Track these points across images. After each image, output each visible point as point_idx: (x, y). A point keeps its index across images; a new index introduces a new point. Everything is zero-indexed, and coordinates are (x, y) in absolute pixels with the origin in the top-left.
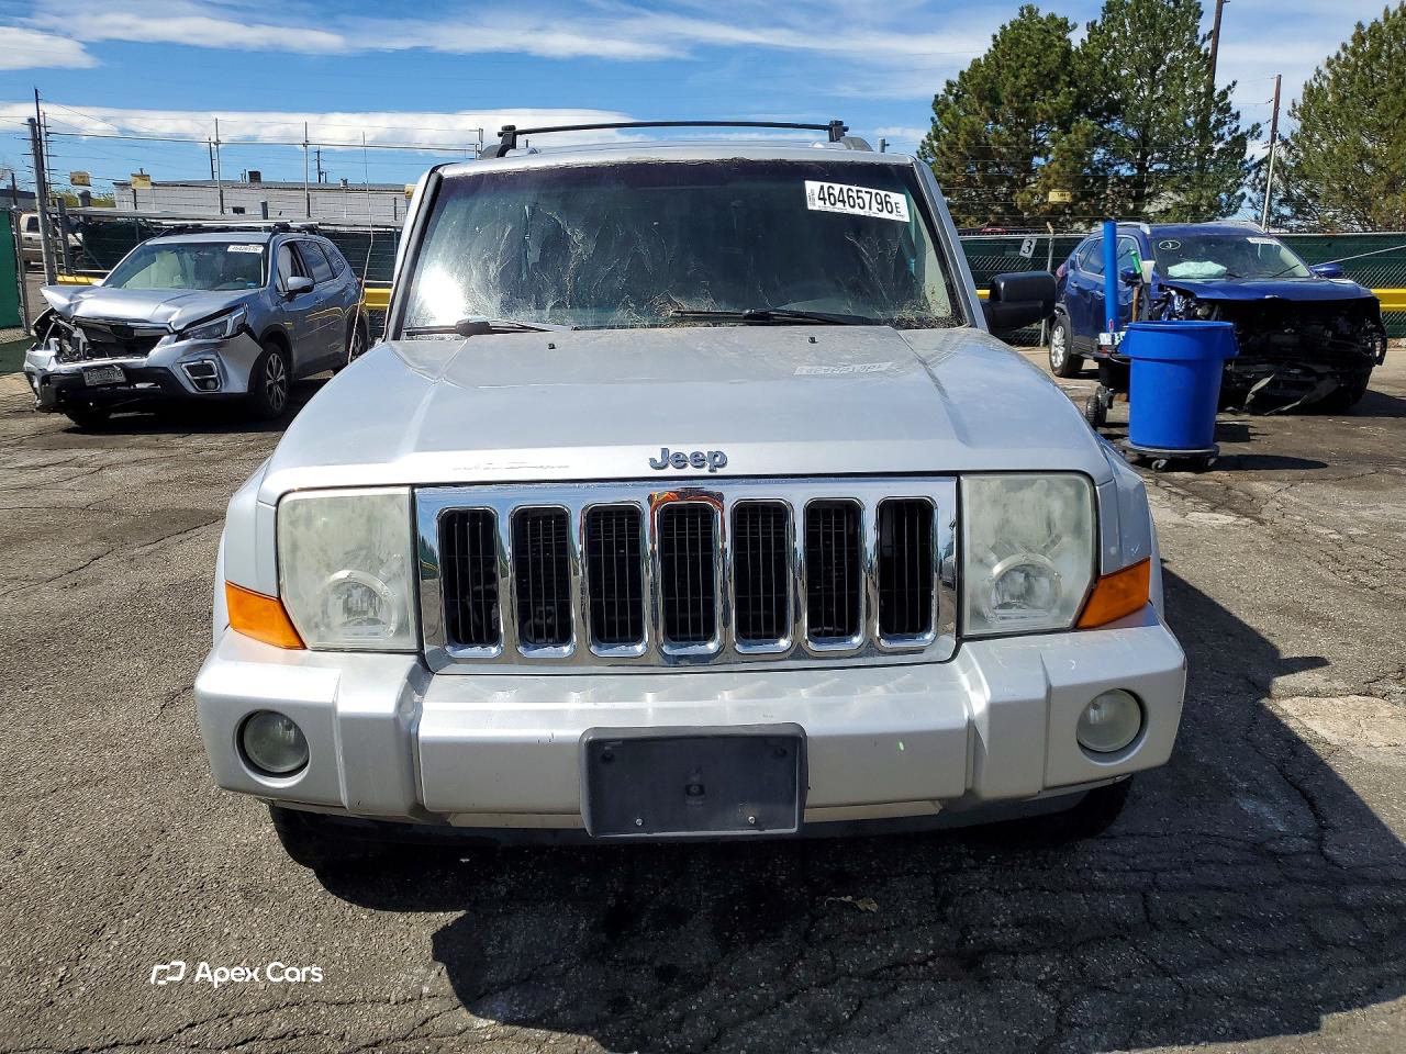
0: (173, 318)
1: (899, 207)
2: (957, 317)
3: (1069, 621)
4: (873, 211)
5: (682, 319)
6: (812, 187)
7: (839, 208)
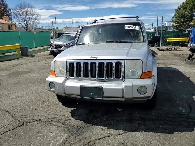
0: (64, 44)
1: (137, 28)
2: (144, 42)
3: (139, 78)
4: (134, 29)
5: (107, 42)
6: (126, 26)
7: (129, 28)
